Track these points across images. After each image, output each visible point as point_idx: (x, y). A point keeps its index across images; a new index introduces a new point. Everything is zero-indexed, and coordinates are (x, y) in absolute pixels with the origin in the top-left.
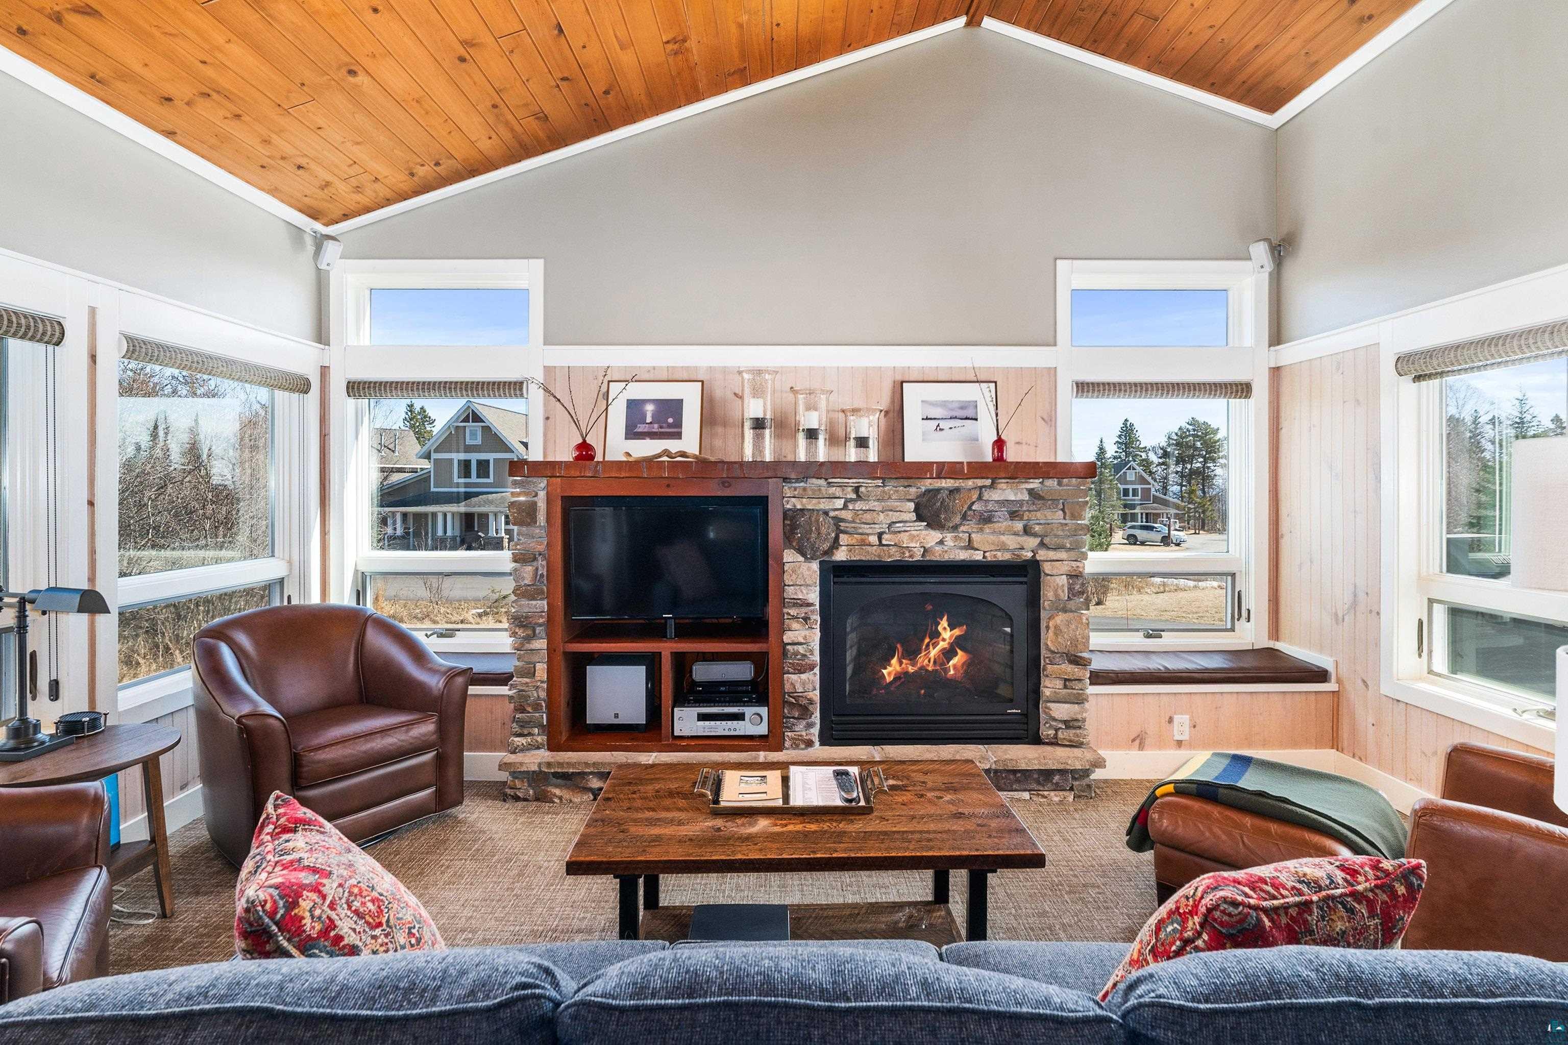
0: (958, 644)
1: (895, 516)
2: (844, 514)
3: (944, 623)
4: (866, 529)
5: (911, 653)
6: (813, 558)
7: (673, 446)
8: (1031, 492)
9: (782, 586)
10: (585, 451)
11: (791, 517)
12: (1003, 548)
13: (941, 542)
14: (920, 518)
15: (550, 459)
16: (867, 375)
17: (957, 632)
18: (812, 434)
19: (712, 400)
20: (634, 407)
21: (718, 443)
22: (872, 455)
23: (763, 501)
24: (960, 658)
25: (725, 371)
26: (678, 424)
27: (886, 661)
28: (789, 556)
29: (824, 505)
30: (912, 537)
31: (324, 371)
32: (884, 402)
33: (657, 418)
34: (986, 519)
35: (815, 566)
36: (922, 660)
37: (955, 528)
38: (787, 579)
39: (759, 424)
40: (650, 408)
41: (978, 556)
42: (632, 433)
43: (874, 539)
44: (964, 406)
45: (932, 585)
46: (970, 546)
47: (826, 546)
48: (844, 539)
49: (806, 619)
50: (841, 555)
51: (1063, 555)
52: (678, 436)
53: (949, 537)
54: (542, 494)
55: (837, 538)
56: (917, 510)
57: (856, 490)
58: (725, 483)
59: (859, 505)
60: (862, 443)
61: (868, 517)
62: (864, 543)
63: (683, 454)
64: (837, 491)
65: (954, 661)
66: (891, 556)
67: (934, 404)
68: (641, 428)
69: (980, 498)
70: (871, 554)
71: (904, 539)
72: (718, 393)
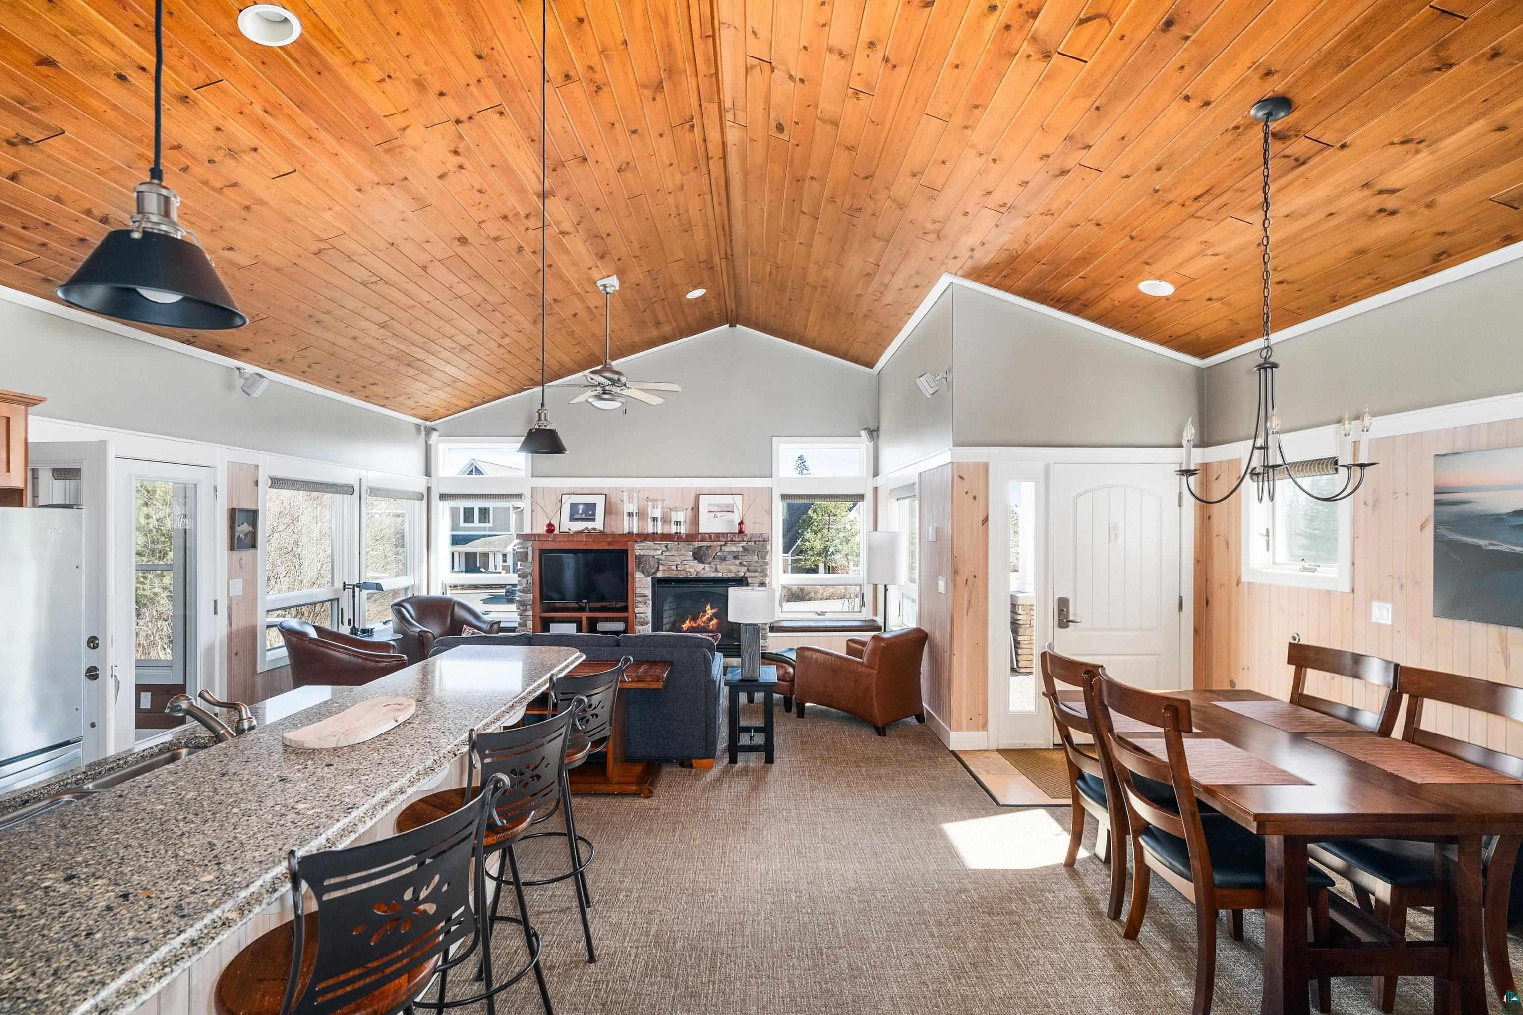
0: (715, 615)
1: (683, 558)
2: (661, 557)
3: (709, 607)
4: (671, 563)
5: (694, 619)
6: (649, 576)
7: (590, 525)
8: (743, 547)
9: (634, 590)
10: (550, 528)
11: (639, 558)
12: (730, 572)
13: (704, 569)
14: (695, 558)
15: (534, 532)
16: (683, 491)
17: (714, 611)
18: (655, 519)
19: (610, 503)
20: (574, 506)
21: (613, 523)
22: (683, 530)
23: (626, 552)
24: (715, 621)
25: (616, 489)
26: (594, 515)
27: (684, 622)
28: (638, 575)
29: (652, 553)
30: (691, 567)
31: (429, 489)
32: (691, 503)
33: (584, 512)
34: (724, 559)
35: (649, 579)
36: (699, 622)
37: (710, 563)
38: (637, 585)
39: (630, 515)
40: (581, 507)
41: (720, 575)
42: (572, 519)
43: (674, 568)
44: (727, 506)
45: (701, 587)
46: (716, 571)
47: (653, 571)
48: (661, 568)
49: (645, 603)
50: (660, 575)
51: (757, 574)
52: (594, 520)
53: (707, 566)
54: (530, 548)
55: (658, 568)
56: (694, 554)
57: (666, 546)
58: (610, 543)
59: (667, 553)
60: (677, 523)
61: (671, 558)
62: (670, 569)
63: (594, 529)
64: (658, 547)
65: (712, 623)
66: (682, 575)
67: (714, 505)
68: (577, 516)
69: (721, 550)
70: (673, 575)
71: (688, 568)
72: (613, 500)
